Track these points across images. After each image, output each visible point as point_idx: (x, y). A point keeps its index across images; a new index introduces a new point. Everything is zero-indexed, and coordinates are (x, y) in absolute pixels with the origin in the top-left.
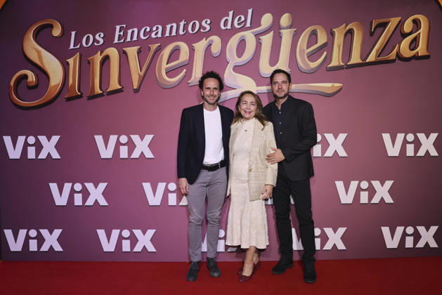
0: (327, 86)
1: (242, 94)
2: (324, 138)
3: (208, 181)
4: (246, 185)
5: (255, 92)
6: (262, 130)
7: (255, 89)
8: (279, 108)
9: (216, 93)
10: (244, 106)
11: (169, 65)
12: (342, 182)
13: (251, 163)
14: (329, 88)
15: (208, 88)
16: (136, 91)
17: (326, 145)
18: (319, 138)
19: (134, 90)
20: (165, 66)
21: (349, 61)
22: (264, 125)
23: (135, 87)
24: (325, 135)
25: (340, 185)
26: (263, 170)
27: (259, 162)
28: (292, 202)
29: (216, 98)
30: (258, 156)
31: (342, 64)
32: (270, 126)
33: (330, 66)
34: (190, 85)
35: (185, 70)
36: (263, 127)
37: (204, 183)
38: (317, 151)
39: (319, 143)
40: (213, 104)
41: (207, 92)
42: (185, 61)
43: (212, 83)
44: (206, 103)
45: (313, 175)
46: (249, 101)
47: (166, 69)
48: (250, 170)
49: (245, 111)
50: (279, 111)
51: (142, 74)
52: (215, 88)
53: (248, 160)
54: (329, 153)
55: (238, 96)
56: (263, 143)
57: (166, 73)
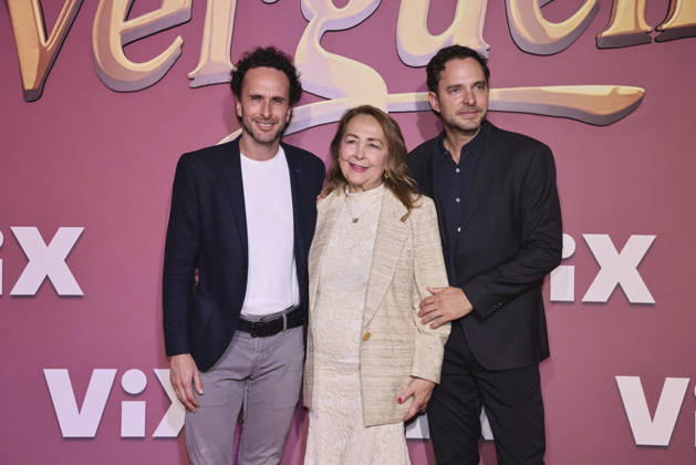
0: (597, 95)
1: (350, 115)
2: (583, 246)
3: (249, 364)
4: (354, 377)
5: (385, 109)
6: (403, 220)
7: (384, 101)
8: (456, 157)
9: (278, 111)
10: (348, 151)
11: (132, 23)
12: (636, 381)
13: (368, 316)
14: (600, 98)
15: (259, 97)
16: (33, 97)
17: (588, 268)
18: (569, 246)
19: (26, 93)
20: (118, 25)
21: (667, 18)
22: (408, 204)
23: (29, 85)
24: (588, 237)
25: (630, 388)
26: (404, 338)
27: (393, 312)
28: (487, 433)
29: (277, 127)
30: (390, 296)
31: (645, 27)
32: (426, 207)
33: (605, 34)
34: (194, 84)
35: (179, 40)
36: (404, 210)
37: (238, 370)
38: (561, 284)
39: (568, 261)
40: (269, 144)
41: (254, 109)
42: (180, 13)
43: (266, 82)
44: (248, 139)
45: (548, 355)
46: (363, 137)
47: (124, 34)
48: (366, 337)
49: (352, 165)
50: (454, 165)
51: (50, 45)
52: (276, 99)
53: (361, 305)
54: (598, 292)
55: (338, 118)
56: (405, 257)
57: (123, 46)
